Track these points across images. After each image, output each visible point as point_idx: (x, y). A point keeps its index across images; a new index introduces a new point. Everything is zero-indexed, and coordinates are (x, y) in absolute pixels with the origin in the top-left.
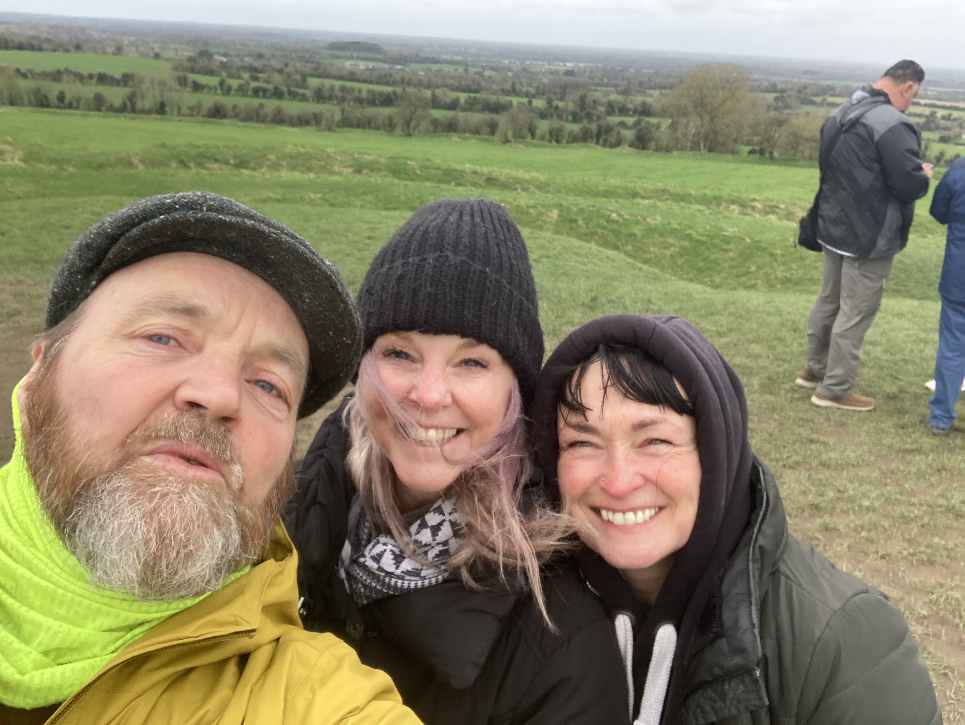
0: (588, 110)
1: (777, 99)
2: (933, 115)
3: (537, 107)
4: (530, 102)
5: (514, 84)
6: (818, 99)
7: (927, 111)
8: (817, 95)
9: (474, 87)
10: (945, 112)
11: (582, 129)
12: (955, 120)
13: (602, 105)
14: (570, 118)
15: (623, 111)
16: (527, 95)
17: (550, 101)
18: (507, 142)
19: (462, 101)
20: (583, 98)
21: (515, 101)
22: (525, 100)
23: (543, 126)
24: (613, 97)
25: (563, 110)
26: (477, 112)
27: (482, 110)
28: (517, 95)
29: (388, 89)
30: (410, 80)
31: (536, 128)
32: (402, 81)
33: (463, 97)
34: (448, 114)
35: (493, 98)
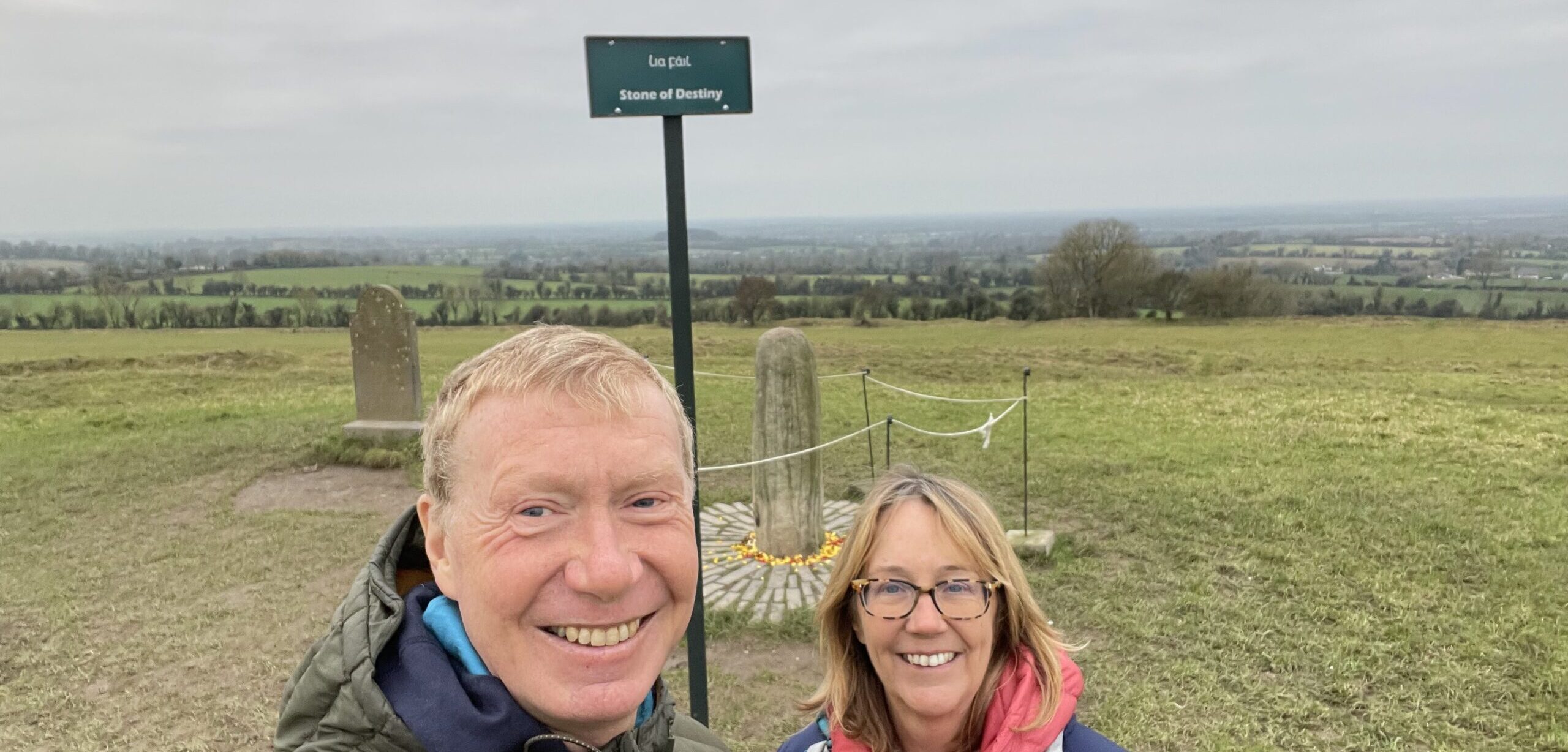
0: (958, 283)
1: (1186, 253)
2: (1387, 254)
3: (898, 284)
4: (890, 280)
5: (870, 260)
6: (1237, 249)
7: (1380, 251)
8: (1236, 245)
9: (826, 267)
10: (1404, 250)
11: (949, 304)
12: (1416, 258)
13: (975, 276)
14: (939, 294)
15: (1001, 281)
16: (886, 271)
17: (913, 276)
18: (864, 323)
19: (812, 284)
20: (951, 270)
21: (873, 279)
22: (883, 278)
23: (905, 304)
24: (988, 266)
25: (929, 285)
26: (828, 294)
27: (833, 293)
28: (876, 272)
29: (725, 278)
30: (750, 266)
31: (897, 306)
32: (741, 268)
33: (812, 279)
34: (796, 299)
35: (847, 278)
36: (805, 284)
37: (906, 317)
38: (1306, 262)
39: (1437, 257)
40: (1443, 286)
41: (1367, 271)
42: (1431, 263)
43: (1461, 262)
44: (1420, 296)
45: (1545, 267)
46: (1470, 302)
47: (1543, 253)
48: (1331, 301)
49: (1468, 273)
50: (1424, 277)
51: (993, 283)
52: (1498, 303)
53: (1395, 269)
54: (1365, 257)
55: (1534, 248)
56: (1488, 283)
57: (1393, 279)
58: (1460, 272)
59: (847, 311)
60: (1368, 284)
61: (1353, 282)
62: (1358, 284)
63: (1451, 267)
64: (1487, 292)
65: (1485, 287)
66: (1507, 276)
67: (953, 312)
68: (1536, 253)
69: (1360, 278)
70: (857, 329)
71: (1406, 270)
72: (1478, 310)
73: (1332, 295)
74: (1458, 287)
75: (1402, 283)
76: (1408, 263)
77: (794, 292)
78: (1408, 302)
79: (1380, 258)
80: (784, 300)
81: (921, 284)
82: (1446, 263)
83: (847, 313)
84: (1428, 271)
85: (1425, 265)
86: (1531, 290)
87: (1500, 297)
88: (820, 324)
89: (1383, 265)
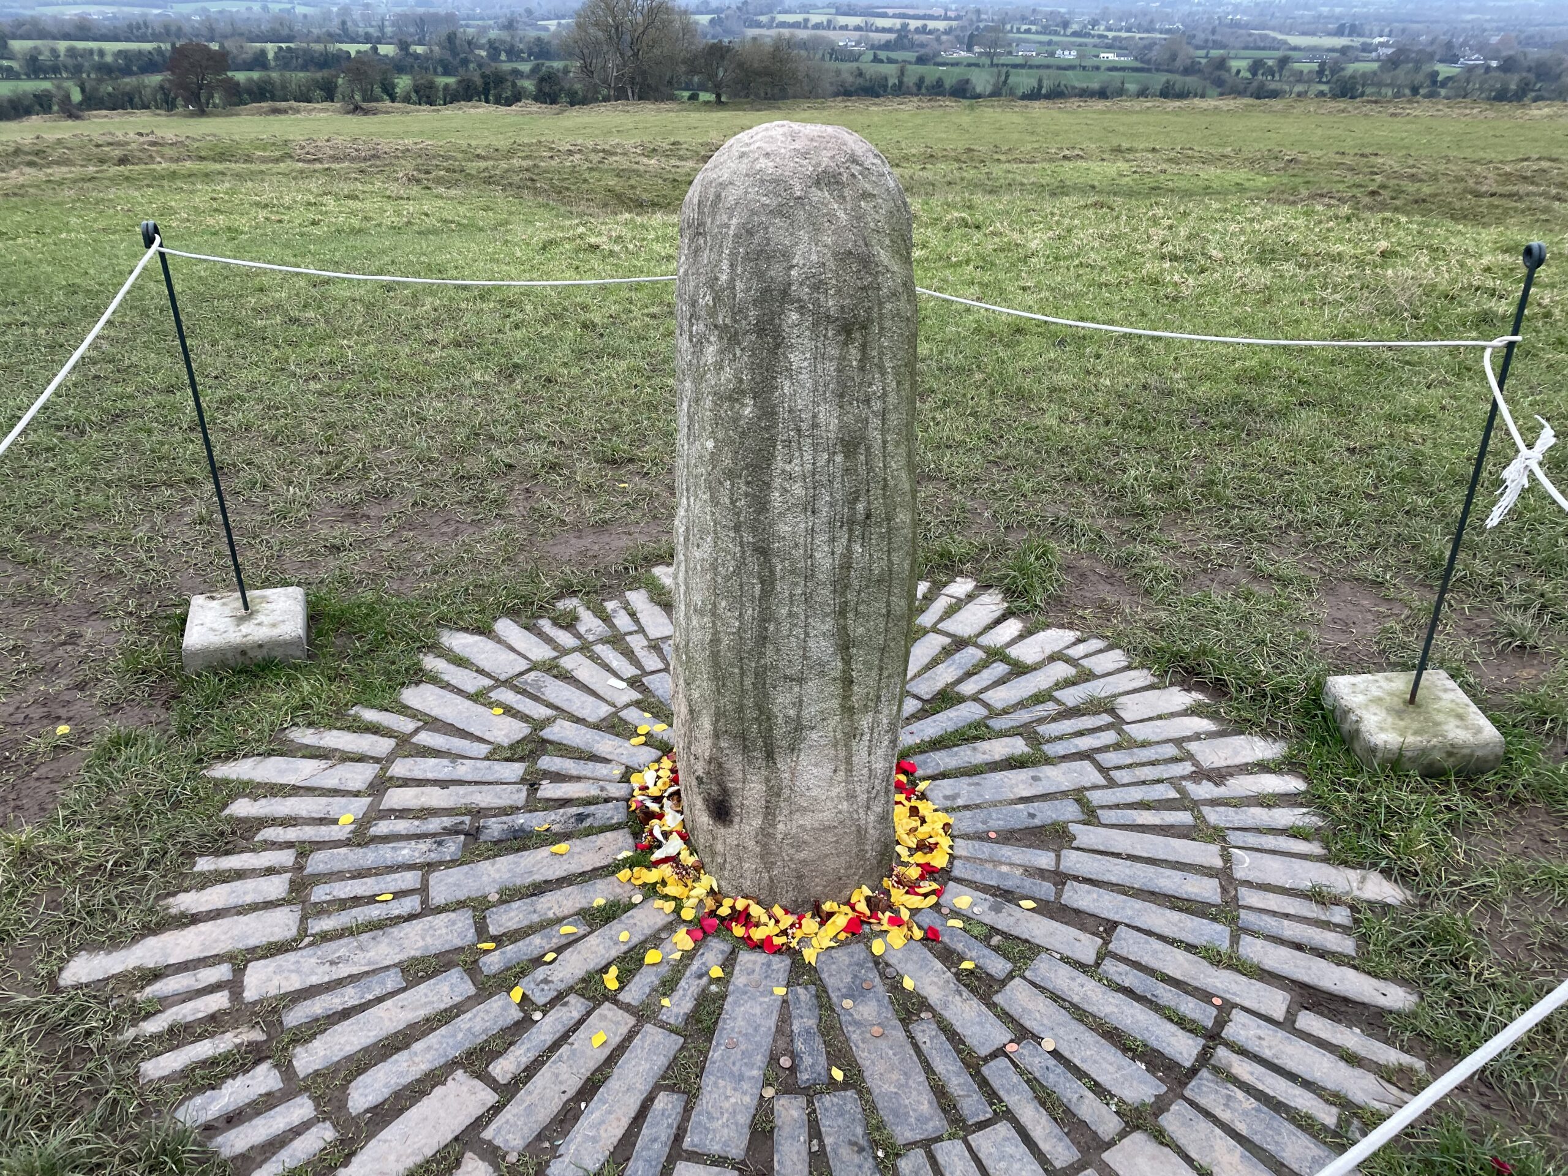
0: (463, 56)
2: (905, 26)
3: (386, 56)
8: (762, 14)
11: (460, 82)
14: (440, 69)
15: (513, 53)
16: (367, 39)
17: (404, 46)
18: (356, 109)
19: (271, 55)
20: (451, 38)
21: (352, 49)
22: (366, 47)
23: (403, 83)
24: (493, 34)
25: (427, 57)
26: (295, 69)
27: (304, 68)
28: (353, 41)
29: (147, 46)
30: (180, 29)
31: (394, 86)
32: (167, 32)
33: (271, 48)
34: (255, 75)
35: (318, 47)
36: (263, 53)
37: (407, 99)
38: (831, 34)
39: (948, 32)
40: (956, 64)
41: (887, 46)
42: (944, 38)
43: (971, 36)
44: (937, 75)
45: (1040, 43)
46: (981, 81)
47: (1039, 29)
48: (860, 80)
49: (977, 49)
50: (937, 54)
51: (503, 57)
52: (1005, 82)
53: (912, 45)
54: (884, 30)
55: (1032, 23)
56: (995, 61)
57: (911, 56)
58: (969, 49)
59: (329, 93)
60: (890, 61)
61: (876, 60)
62: (881, 61)
63: (961, 43)
64: (995, 70)
65: (992, 65)
66: (1010, 53)
67: (465, 93)
68: (1033, 28)
69: (882, 55)
70: (349, 116)
71: (922, 45)
72: (989, 89)
73: (861, 74)
74: (969, 65)
75: (921, 60)
76: (923, 38)
77: (249, 66)
78: (928, 82)
79: (898, 31)
80: (240, 76)
81: (417, 56)
82: (957, 37)
83: (330, 97)
84: (942, 47)
85: (938, 39)
86: (1031, 67)
87: (1007, 76)
88: (298, 111)
89: (902, 39)
